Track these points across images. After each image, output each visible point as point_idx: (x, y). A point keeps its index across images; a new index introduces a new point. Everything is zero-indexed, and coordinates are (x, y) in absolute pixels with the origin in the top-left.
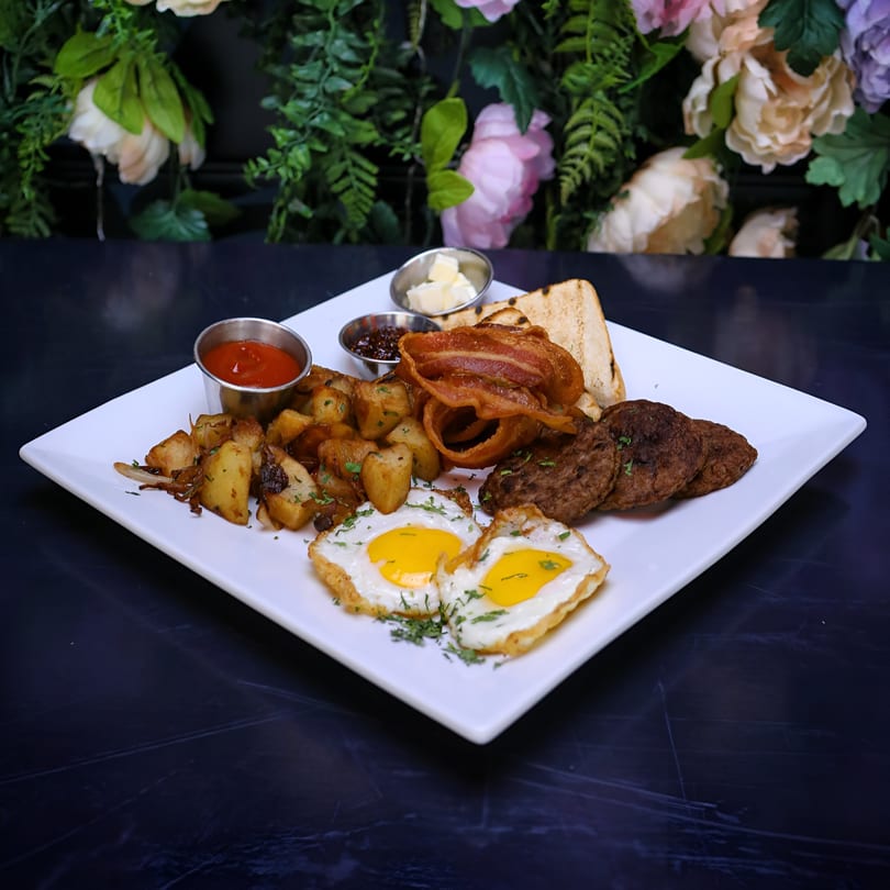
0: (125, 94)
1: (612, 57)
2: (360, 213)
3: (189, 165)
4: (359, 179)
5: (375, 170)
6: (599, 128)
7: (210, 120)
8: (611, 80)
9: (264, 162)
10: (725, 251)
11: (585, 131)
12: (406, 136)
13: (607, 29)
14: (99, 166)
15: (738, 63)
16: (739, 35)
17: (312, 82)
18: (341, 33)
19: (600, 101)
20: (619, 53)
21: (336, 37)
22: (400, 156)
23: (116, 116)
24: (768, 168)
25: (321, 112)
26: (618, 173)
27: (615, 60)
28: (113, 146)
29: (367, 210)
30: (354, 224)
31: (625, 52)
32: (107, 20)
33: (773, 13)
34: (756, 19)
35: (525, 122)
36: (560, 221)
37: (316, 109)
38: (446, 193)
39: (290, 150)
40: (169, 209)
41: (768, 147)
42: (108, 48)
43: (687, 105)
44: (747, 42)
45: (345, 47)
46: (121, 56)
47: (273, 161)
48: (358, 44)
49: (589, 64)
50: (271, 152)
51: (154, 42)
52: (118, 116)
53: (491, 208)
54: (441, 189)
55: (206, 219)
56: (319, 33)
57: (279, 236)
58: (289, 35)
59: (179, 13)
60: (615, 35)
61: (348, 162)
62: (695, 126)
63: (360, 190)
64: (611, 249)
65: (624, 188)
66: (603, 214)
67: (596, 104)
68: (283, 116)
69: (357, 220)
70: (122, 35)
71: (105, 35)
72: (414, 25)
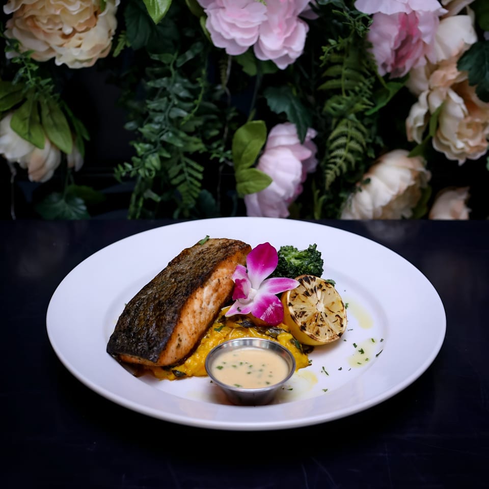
0: (32, 122)
1: (361, 91)
2: (190, 197)
3: (73, 168)
4: (191, 175)
5: (201, 169)
6: (352, 139)
7: (87, 138)
8: (359, 107)
9: (129, 166)
10: (427, 216)
11: (342, 141)
12: (219, 146)
13: (356, 74)
14: (13, 171)
15: (444, 94)
16: (444, 76)
17: (161, 111)
18: (179, 79)
19: (352, 121)
20: (365, 89)
21: (175, 82)
22: (217, 159)
23: (27, 137)
24: (461, 162)
25: (167, 131)
26: (362, 167)
27: (363, 93)
28: (24, 158)
29: (196, 195)
30: (187, 205)
31: (369, 88)
32: (21, 71)
33: (467, 61)
34: (455, 65)
35: (303, 136)
36: (324, 200)
37: (163, 130)
38: (252, 183)
39: (146, 157)
40: (61, 198)
41: (462, 149)
42: (20, 91)
43: (410, 122)
44: (450, 81)
45: (181, 88)
46: (28, 96)
47: (135, 165)
48: (190, 86)
49: (344, 96)
50: (134, 158)
51: (52, 87)
52: (27, 136)
53: (282, 192)
54: (248, 181)
55: (86, 204)
56: (165, 79)
57: (138, 215)
58: (143, 81)
59: (71, 66)
60: (362, 78)
61: (184, 164)
62: (414, 136)
63: (191, 183)
64: (357, 217)
65: (366, 177)
66: (352, 194)
67: (350, 123)
68: (141, 134)
69: (189, 202)
70: (32, 81)
71: (18, 82)
72: (223, 74)
